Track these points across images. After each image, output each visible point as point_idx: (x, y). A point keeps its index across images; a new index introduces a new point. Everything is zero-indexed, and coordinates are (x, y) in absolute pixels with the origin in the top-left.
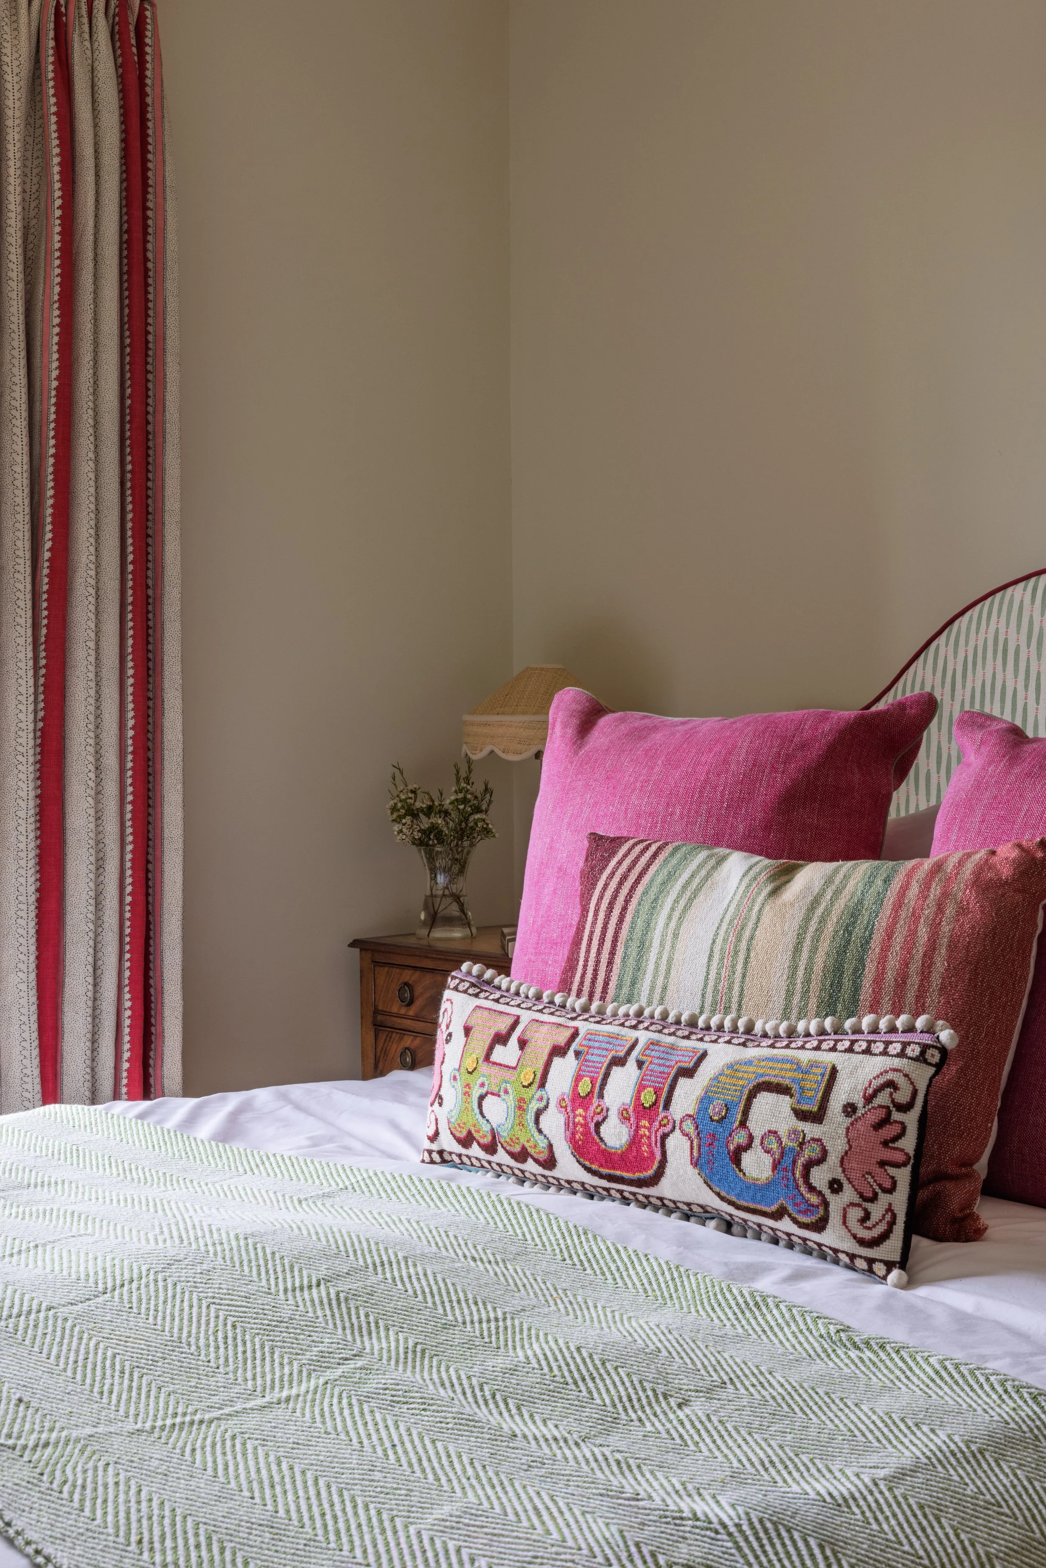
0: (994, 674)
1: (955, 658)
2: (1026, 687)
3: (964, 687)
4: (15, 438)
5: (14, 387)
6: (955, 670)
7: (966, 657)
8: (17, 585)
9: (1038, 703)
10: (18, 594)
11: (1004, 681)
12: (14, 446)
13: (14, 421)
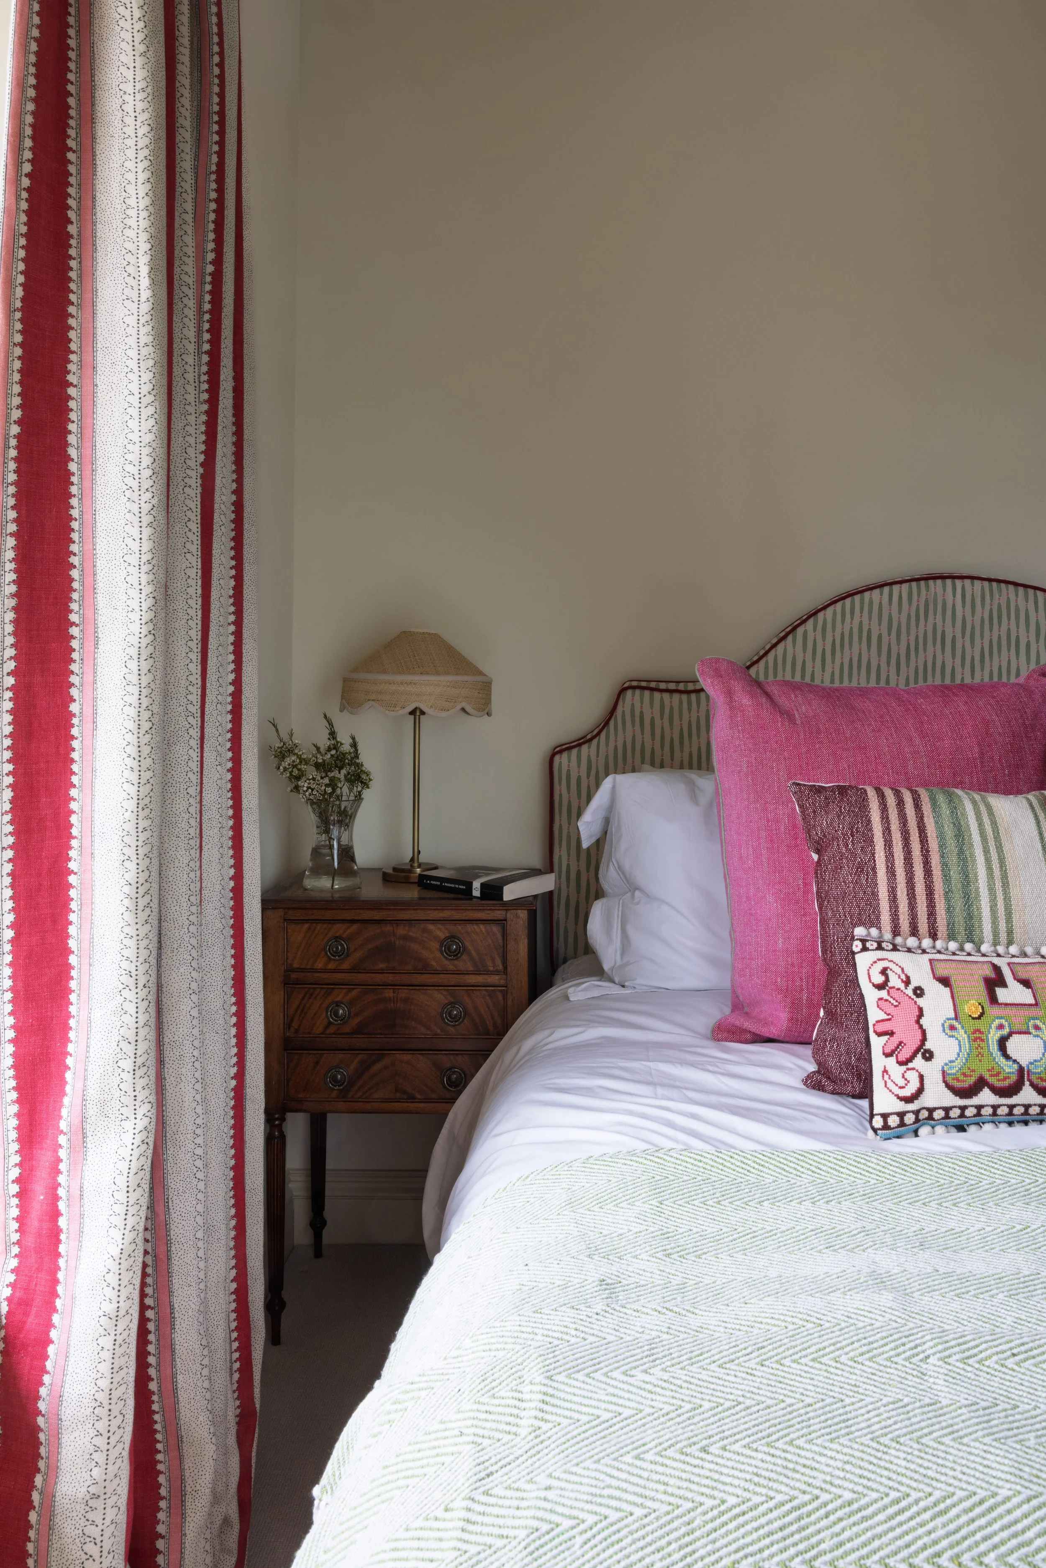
0: (860, 654)
1: (824, 640)
2: (888, 664)
3: (833, 662)
4: (186, 320)
5: (185, 259)
6: (824, 650)
7: (834, 640)
8: (187, 502)
9: (898, 676)
10: (189, 513)
11: (869, 659)
12: (185, 331)
13: (185, 300)
